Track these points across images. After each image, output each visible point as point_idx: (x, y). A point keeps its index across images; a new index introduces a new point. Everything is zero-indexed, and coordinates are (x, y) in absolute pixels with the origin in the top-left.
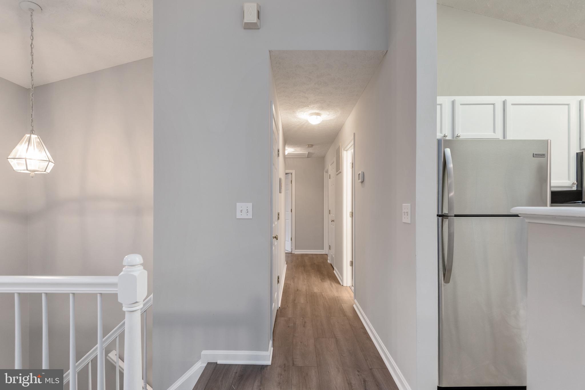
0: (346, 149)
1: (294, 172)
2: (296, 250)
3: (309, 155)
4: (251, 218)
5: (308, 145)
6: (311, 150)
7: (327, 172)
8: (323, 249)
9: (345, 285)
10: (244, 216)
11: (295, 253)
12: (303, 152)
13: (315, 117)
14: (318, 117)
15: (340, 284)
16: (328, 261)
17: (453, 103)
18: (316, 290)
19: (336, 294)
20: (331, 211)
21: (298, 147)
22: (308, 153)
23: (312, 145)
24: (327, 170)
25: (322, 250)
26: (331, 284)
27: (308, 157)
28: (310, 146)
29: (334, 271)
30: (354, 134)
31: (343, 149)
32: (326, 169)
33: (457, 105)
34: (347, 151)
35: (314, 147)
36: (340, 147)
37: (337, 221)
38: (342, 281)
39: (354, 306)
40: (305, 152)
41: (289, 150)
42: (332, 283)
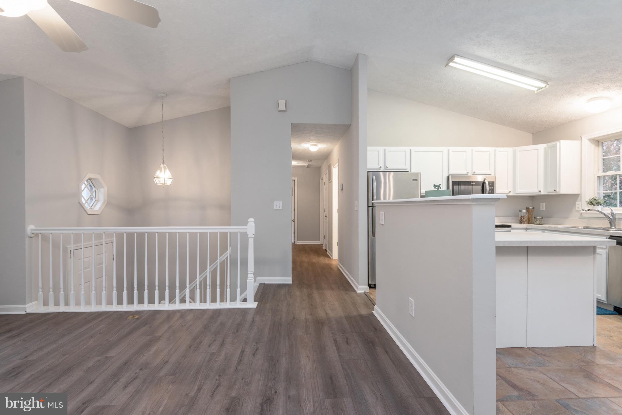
0: (334, 166)
1: (296, 179)
2: (298, 242)
3: (308, 166)
4: (282, 209)
5: (308, 160)
6: (310, 163)
7: (322, 179)
8: (319, 240)
9: (334, 258)
10: (278, 208)
11: (297, 244)
12: (304, 164)
13: (314, 147)
14: (316, 147)
15: (330, 258)
16: (323, 248)
17: (385, 150)
18: (314, 261)
19: (327, 262)
20: (325, 210)
21: (300, 161)
22: (307, 165)
23: (311, 160)
24: (323, 178)
25: (319, 242)
26: (324, 258)
27: (307, 168)
28: (309, 161)
29: (327, 253)
30: (338, 160)
31: (332, 166)
32: (321, 177)
33: (387, 151)
34: (335, 167)
35: (312, 161)
36: (331, 164)
37: (329, 217)
38: (332, 256)
39: (338, 266)
40: (306, 164)
41: (294, 163)
42: (326, 258)
